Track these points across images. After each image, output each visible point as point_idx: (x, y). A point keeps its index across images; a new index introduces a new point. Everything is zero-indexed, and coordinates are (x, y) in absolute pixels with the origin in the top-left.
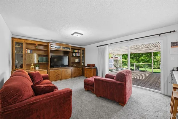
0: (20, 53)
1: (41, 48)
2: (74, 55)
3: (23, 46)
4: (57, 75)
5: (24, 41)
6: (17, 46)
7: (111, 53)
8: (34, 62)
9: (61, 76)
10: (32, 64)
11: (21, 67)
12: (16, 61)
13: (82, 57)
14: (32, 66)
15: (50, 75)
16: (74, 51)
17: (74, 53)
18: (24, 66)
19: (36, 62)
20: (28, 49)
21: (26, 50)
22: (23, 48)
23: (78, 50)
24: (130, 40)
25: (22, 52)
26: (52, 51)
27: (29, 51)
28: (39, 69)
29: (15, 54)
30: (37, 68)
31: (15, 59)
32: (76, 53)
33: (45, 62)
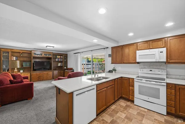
0: (7, 59)
1: (26, 55)
2: (57, 60)
3: (9, 54)
4: (39, 77)
5: (10, 50)
6: (4, 54)
7: (95, 58)
8: (17, 66)
9: (42, 78)
10: (16, 68)
11: (8, 70)
12: (3, 66)
13: (65, 62)
14: (16, 70)
15: (33, 77)
16: (56, 57)
17: (56, 58)
18: (10, 70)
19: (18, 67)
20: (13, 56)
21: (12, 57)
22: (9, 56)
23: (60, 55)
24: (92, 51)
25: (8, 59)
26: (34, 58)
27: (14, 58)
28: (23, 72)
29: (3, 60)
30: (22, 71)
31: (3, 65)
32: (58, 58)
33: (28, 67)
